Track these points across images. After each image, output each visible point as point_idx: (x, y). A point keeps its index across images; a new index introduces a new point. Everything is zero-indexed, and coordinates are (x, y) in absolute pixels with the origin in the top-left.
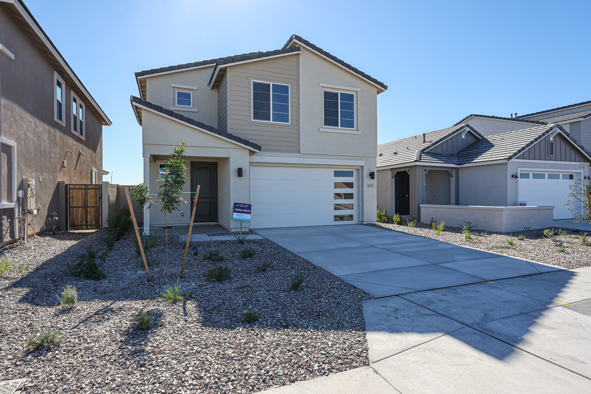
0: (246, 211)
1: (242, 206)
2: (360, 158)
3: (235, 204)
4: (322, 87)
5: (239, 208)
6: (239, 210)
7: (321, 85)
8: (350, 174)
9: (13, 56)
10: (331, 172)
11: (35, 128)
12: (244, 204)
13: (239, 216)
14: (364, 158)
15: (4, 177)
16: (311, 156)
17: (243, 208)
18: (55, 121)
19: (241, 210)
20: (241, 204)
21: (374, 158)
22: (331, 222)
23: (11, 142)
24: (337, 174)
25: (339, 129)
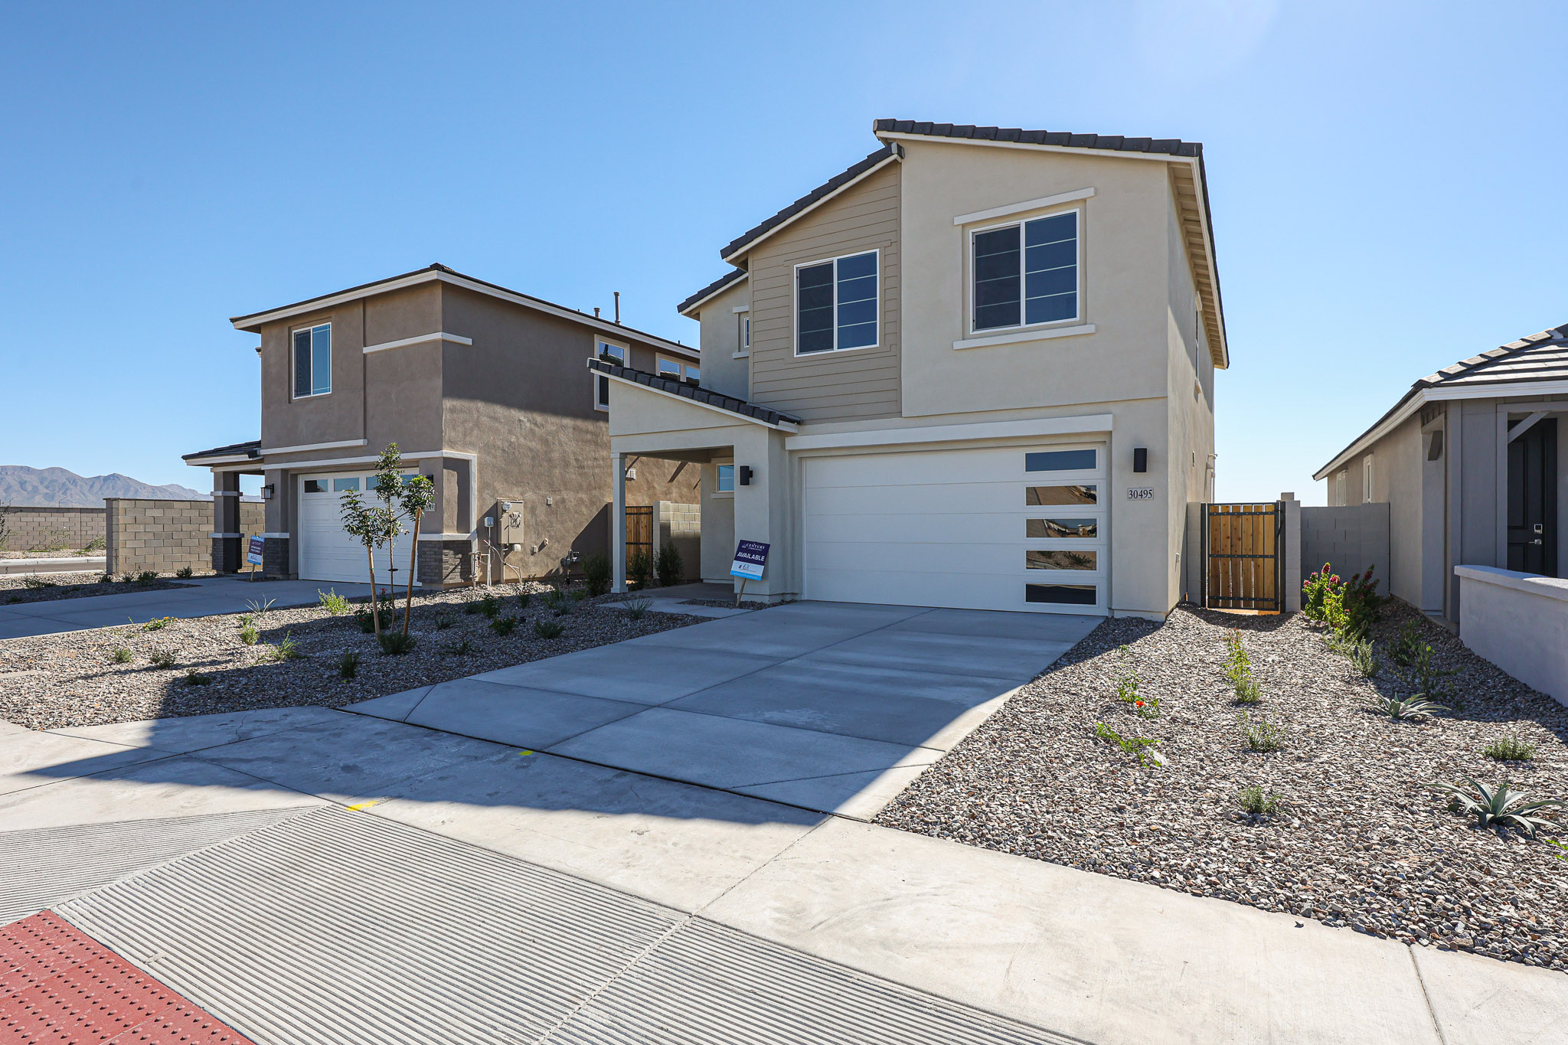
0: (757, 557)
1: (752, 547)
2: (1098, 407)
3: (742, 542)
4: (964, 226)
5: (747, 551)
6: (745, 555)
7: (959, 220)
8: (1086, 460)
9: (469, 341)
10: (1019, 457)
11: (531, 429)
12: (757, 543)
13: (742, 568)
14: (1112, 407)
15: (448, 501)
16: (934, 419)
17: (753, 552)
18: (597, 411)
19: (749, 556)
20: (752, 543)
21: (1161, 400)
22: (1017, 602)
23: (472, 456)
24: (1035, 462)
25: (1024, 332)
